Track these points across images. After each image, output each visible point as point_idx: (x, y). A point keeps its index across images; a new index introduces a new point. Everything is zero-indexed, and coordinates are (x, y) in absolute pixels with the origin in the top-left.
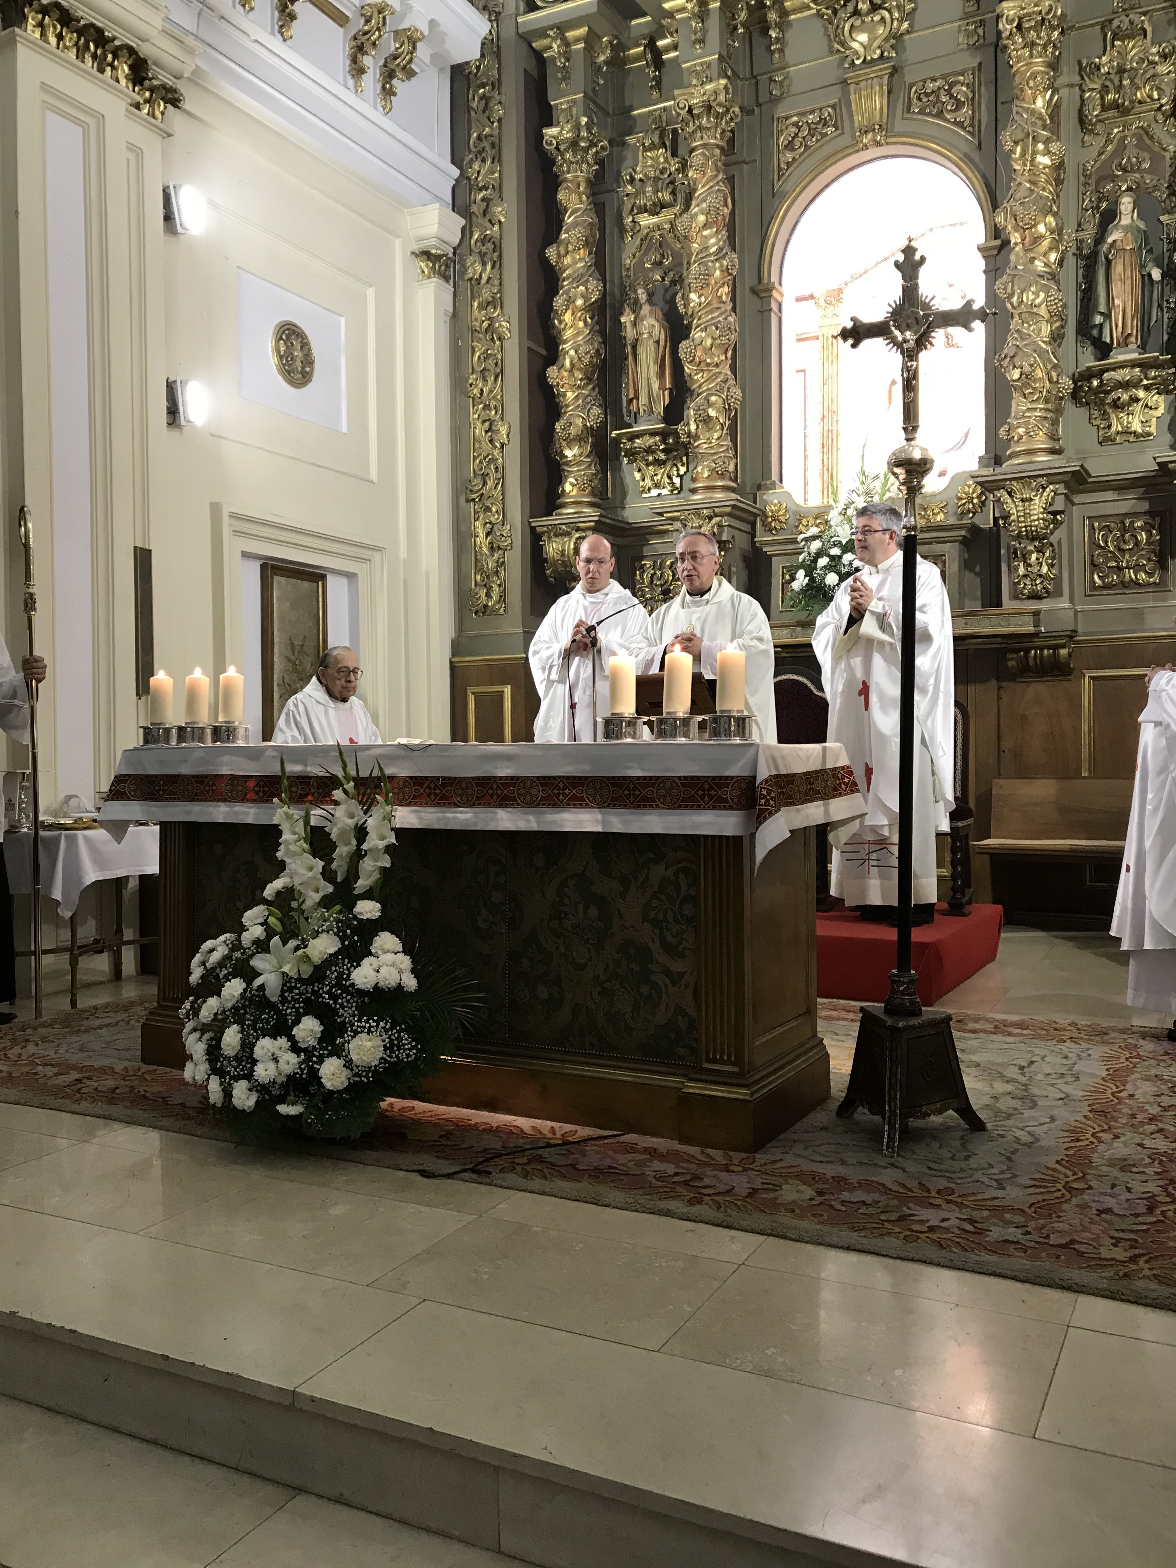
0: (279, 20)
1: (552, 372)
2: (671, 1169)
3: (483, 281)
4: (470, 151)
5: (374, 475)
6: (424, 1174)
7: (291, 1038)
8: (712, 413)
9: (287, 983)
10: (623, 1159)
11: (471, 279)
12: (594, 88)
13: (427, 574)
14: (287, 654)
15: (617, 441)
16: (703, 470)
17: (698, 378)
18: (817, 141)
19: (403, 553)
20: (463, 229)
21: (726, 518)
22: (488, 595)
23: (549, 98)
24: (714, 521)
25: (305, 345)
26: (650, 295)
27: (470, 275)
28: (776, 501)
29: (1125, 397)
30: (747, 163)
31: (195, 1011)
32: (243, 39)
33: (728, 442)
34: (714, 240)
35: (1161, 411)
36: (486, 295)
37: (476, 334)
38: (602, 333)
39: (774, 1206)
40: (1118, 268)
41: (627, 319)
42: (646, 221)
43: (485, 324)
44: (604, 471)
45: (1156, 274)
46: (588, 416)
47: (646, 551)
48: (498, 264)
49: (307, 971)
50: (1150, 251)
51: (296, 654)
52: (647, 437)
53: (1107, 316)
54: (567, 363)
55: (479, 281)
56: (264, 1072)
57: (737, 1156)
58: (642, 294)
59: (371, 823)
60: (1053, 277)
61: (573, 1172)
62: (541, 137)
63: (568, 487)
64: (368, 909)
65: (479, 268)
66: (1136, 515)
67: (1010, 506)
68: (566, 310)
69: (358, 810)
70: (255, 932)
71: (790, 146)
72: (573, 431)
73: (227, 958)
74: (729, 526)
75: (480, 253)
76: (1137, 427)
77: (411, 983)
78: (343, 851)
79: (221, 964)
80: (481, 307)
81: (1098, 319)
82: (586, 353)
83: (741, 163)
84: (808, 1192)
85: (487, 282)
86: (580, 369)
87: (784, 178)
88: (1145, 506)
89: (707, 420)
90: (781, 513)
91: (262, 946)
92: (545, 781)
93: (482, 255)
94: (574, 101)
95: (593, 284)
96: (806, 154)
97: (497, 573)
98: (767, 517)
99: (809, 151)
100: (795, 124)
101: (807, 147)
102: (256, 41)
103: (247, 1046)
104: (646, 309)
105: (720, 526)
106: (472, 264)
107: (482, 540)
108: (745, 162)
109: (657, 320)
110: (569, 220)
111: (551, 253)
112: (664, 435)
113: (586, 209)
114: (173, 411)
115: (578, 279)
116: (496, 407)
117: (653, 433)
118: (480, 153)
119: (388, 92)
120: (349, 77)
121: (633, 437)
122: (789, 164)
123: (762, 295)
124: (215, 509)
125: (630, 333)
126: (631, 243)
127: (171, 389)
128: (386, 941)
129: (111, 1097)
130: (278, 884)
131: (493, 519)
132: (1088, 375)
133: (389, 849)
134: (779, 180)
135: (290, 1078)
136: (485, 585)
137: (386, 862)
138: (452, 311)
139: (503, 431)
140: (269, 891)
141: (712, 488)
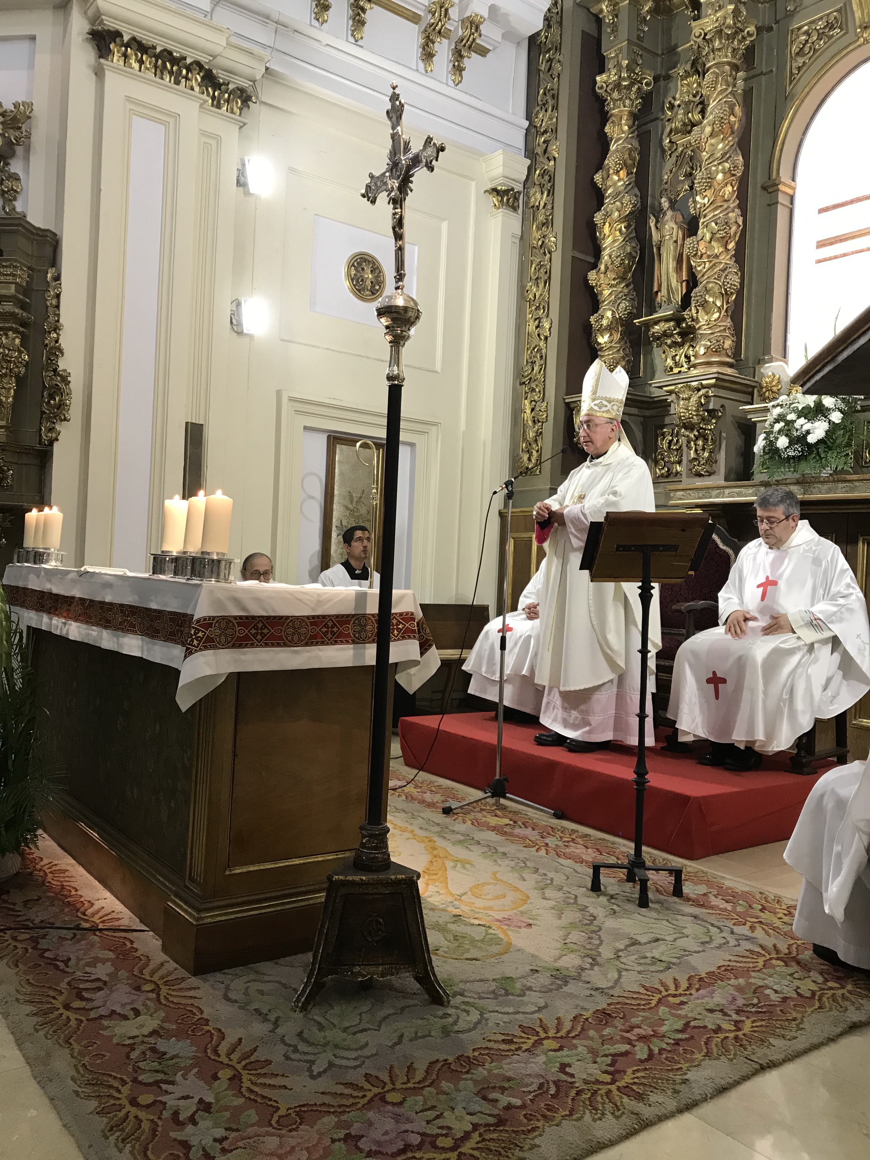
0: (352, 26)
1: (592, 276)
3: (541, 207)
4: (538, 105)
5: (438, 367)
8: (709, 298)
11: (533, 207)
12: (638, 36)
13: (484, 443)
14: (346, 504)
16: (702, 348)
17: (700, 269)
18: (825, 43)
19: (462, 427)
20: (529, 168)
21: (713, 389)
22: (529, 459)
23: (602, 51)
24: (701, 393)
25: (376, 269)
27: (532, 204)
28: (770, 374)
30: (765, 74)
32: (316, 45)
34: (721, 146)
36: (541, 218)
37: (534, 250)
42: (681, 140)
43: (540, 243)
44: (637, 354)
46: (618, 309)
47: (666, 420)
48: (551, 192)
51: (354, 503)
52: (662, 324)
54: (603, 267)
55: (538, 207)
62: (595, 82)
65: (538, 195)
68: (604, 223)
71: (800, 53)
72: (605, 322)
74: (715, 396)
75: (540, 185)
80: (538, 228)
82: (617, 257)
83: (759, 75)
85: (544, 207)
86: (613, 271)
87: (794, 82)
89: (706, 306)
90: (774, 383)
93: (541, 186)
94: (621, 49)
95: (627, 199)
96: (815, 57)
97: (536, 441)
98: (762, 388)
99: (817, 54)
100: (807, 33)
101: (815, 51)
102: (328, 45)
104: (668, 215)
105: (707, 397)
106: (534, 194)
107: (528, 415)
108: (762, 74)
109: (676, 223)
110: (613, 147)
111: (598, 178)
112: (677, 320)
113: (627, 138)
115: (617, 195)
116: (544, 307)
117: (667, 320)
118: (544, 105)
119: (458, 70)
120: (420, 62)
122: (799, 69)
123: (770, 190)
124: (279, 393)
126: (669, 161)
131: (536, 398)
134: (790, 84)
136: (528, 451)
138: (520, 234)
139: (547, 325)
141: (709, 364)
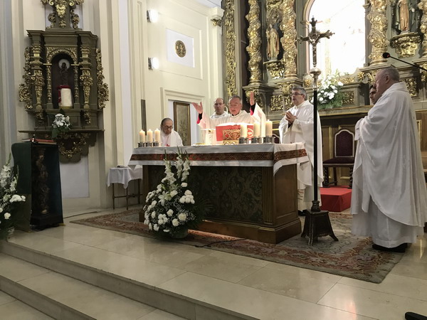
1: (248, 48)
2: (254, 247)
5: (202, 78)
6: (196, 246)
7: (166, 214)
8: (290, 56)
9: (166, 201)
10: (243, 244)
11: (226, 25)
14: (180, 124)
15: (265, 64)
16: (287, 71)
17: (285, 47)
19: (210, 97)
20: (224, 13)
21: (293, 84)
24: (290, 85)
25: (183, 46)
26: (273, 26)
28: (307, 79)
29: (405, 45)
31: (147, 208)
33: (294, 63)
34: (290, 10)
35: (416, 48)
36: (230, 29)
37: (228, 39)
38: (261, 37)
39: (276, 256)
40: (402, 9)
41: (267, 32)
42: (272, 6)
43: (230, 37)
44: (262, 73)
45: (413, 10)
46: (257, 59)
47: (274, 93)
48: (233, 21)
49: (170, 199)
50: (411, 4)
51: (183, 124)
52: (273, 64)
53: (399, 23)
54: (252, 45)
55: (228, 26)
56: (160, 222)
57: (271, 245)
58: (271, 26)
59: (184, 164)
60: (383, 13)
61: (231, 247)
63: (252, 78)
64: (184, 185)
65: (228, 22)
66: (410, 77)
67: (371, 77)
68: (251, 31)
69: (183, 162)
70: (159, 190)
72: (253, 63)
73: (154, 196)
76: (409, 53)
77: (193, 202)
78: (179, 171)
79: (152, 197)
80: (229, 32)
81: (397, 24)
82: (257, 42)
84: (286, 253)
85: (230, 26)
86: (255, 47)
88: (412, 75)
89: (288, 58)
90: (309, 82)
91: (161, 193)
92: (225, 154)
93: (229, 19)
95: (258, 24)
98: (305, 83)
103: (157, 216)
104: (272, 30)
107: (230, 93)
109: (275, 32)
110: (251, 8)
111: (247, 17)
112: (277, 63)
113: (256, 4)
114: (150, 66)
115: (254, 23)
116: (233, 58)
117: (274, 62)
121: (269, 64)
124: (161, 89)
125: (268, 36)
126: (268, 12)
127: (149, 60)
128: (188, 192)
129: (131, 229)
130: (164, 179)
131: (232, 87)
132: (394, 39)
133: (189, 171)
135: (166, 223)
137: (188, 174)
138: (221, 34)
139: (235, 64)
140: (163, 181)
141: (290, 76)
